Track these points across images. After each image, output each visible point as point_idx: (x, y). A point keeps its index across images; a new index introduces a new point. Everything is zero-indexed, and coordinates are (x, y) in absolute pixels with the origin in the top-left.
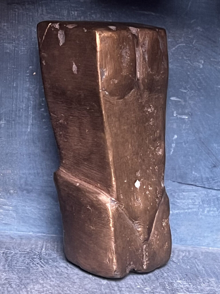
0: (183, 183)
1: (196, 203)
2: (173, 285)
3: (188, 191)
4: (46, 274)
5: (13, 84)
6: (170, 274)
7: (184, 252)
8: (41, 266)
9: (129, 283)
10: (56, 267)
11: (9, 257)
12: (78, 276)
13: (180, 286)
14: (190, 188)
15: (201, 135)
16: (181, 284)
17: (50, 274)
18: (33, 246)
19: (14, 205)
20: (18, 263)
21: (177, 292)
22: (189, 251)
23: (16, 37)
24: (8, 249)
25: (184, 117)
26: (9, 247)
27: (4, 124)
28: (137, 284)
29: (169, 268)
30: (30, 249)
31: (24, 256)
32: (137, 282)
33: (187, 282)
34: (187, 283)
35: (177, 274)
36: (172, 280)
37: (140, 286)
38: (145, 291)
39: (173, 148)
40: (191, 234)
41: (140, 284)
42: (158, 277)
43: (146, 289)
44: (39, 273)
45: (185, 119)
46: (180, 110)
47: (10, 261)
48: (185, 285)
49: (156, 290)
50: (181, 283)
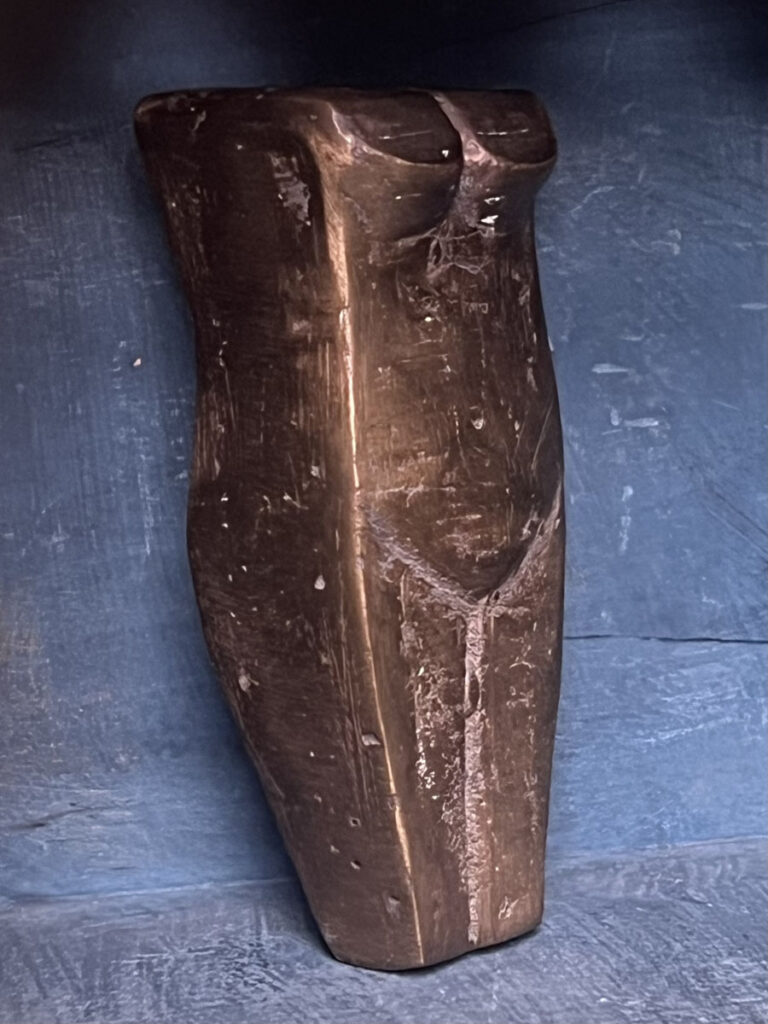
0: (676, 637)
1: (729, 697)
2: (713, 976)
3: (697, 662)
4: (296, 1009)
5: (74, 409)
6: (693, 942)
7: (718, 862)
8: (276, 989)
9: (569, 993)
10: (322, 981)
11: (160, 974)
12: (402, 1000)
13: (734, 977)
14: (703, 652)
15: (711, 474)
16: (737, 968)
17: (310, 1008)
18: (227, 928)
19: (136, 803)
20: (197, 991)
21: (732, 997)
22: (733, 858)
23: (60, 255)
24: (153, 951)
25: (646, 423)
26: (152, 943)
27: (64, 542)
28: (596, 993)
29: (685, 924)
30: (222, 939)
31: (210, 965)
32: (595, 988)
33: (752, 961)
34: (756, 963)
35: (716, 938)
36: (704, 961)
37: (610, 999)
38: (629, 1013)
39: (626, 531)
40: (728, 801)
41: (605, 990)
42: (656, 960)
43: (630, 1003)
44: (276, 1011)
45: (651, 429)
46: (630, 404)
47: (170, 989)
48: (750, 970)
49: (661, 1004)
50: (734, 964)
